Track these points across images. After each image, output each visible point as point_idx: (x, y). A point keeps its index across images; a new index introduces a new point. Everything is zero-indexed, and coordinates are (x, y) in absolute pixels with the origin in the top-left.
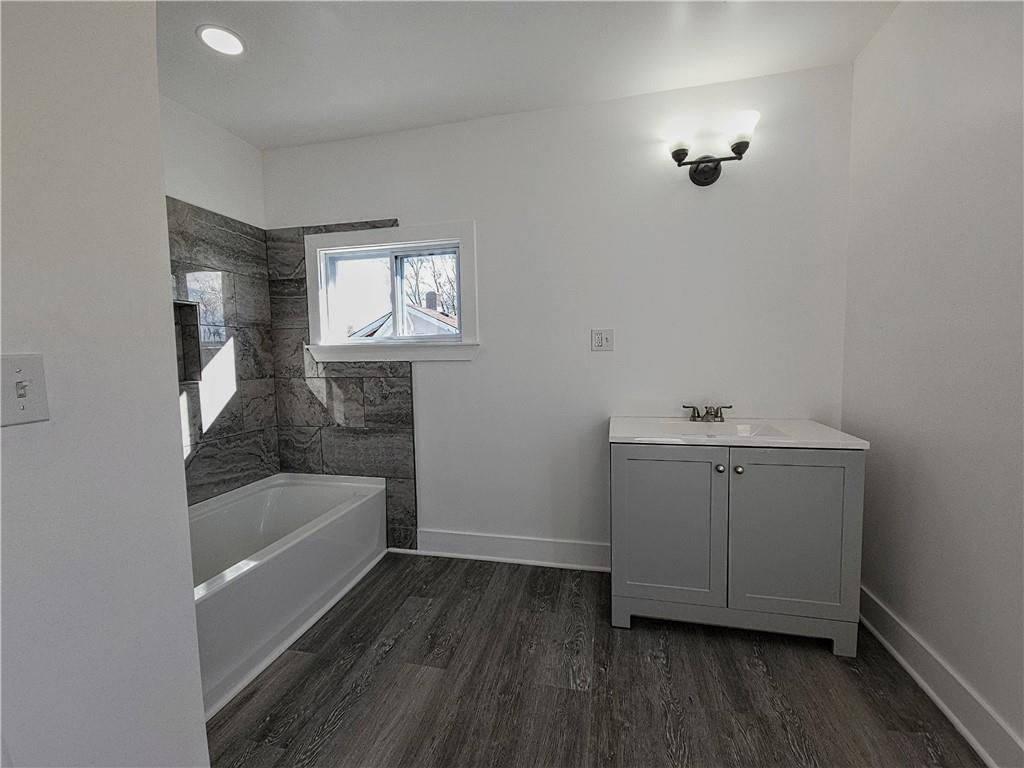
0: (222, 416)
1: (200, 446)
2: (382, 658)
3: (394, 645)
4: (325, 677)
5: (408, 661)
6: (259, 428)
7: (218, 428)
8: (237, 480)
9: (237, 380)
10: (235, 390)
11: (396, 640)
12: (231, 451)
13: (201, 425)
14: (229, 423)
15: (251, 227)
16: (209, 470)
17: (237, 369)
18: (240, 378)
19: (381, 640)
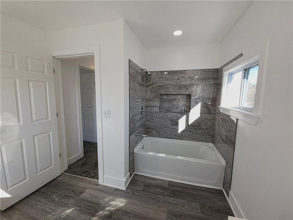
0: (194, 122)
1: (187, 128)
2: (168, 202)
3: (174, 204)
4: (160, 191)
5: (168, 209)
6: (206, 128)
7: (193, 125)
8: (197, 139)
9: (200, 114)
10: (199, 116)
11: (176, 204)
12: (196, 131)
13: (188, 123)
14: (196, 124)
15: (212, 69)
16: (189, 134)
17: (201, 111)
18: (201, 113)
19: (176, 200)
